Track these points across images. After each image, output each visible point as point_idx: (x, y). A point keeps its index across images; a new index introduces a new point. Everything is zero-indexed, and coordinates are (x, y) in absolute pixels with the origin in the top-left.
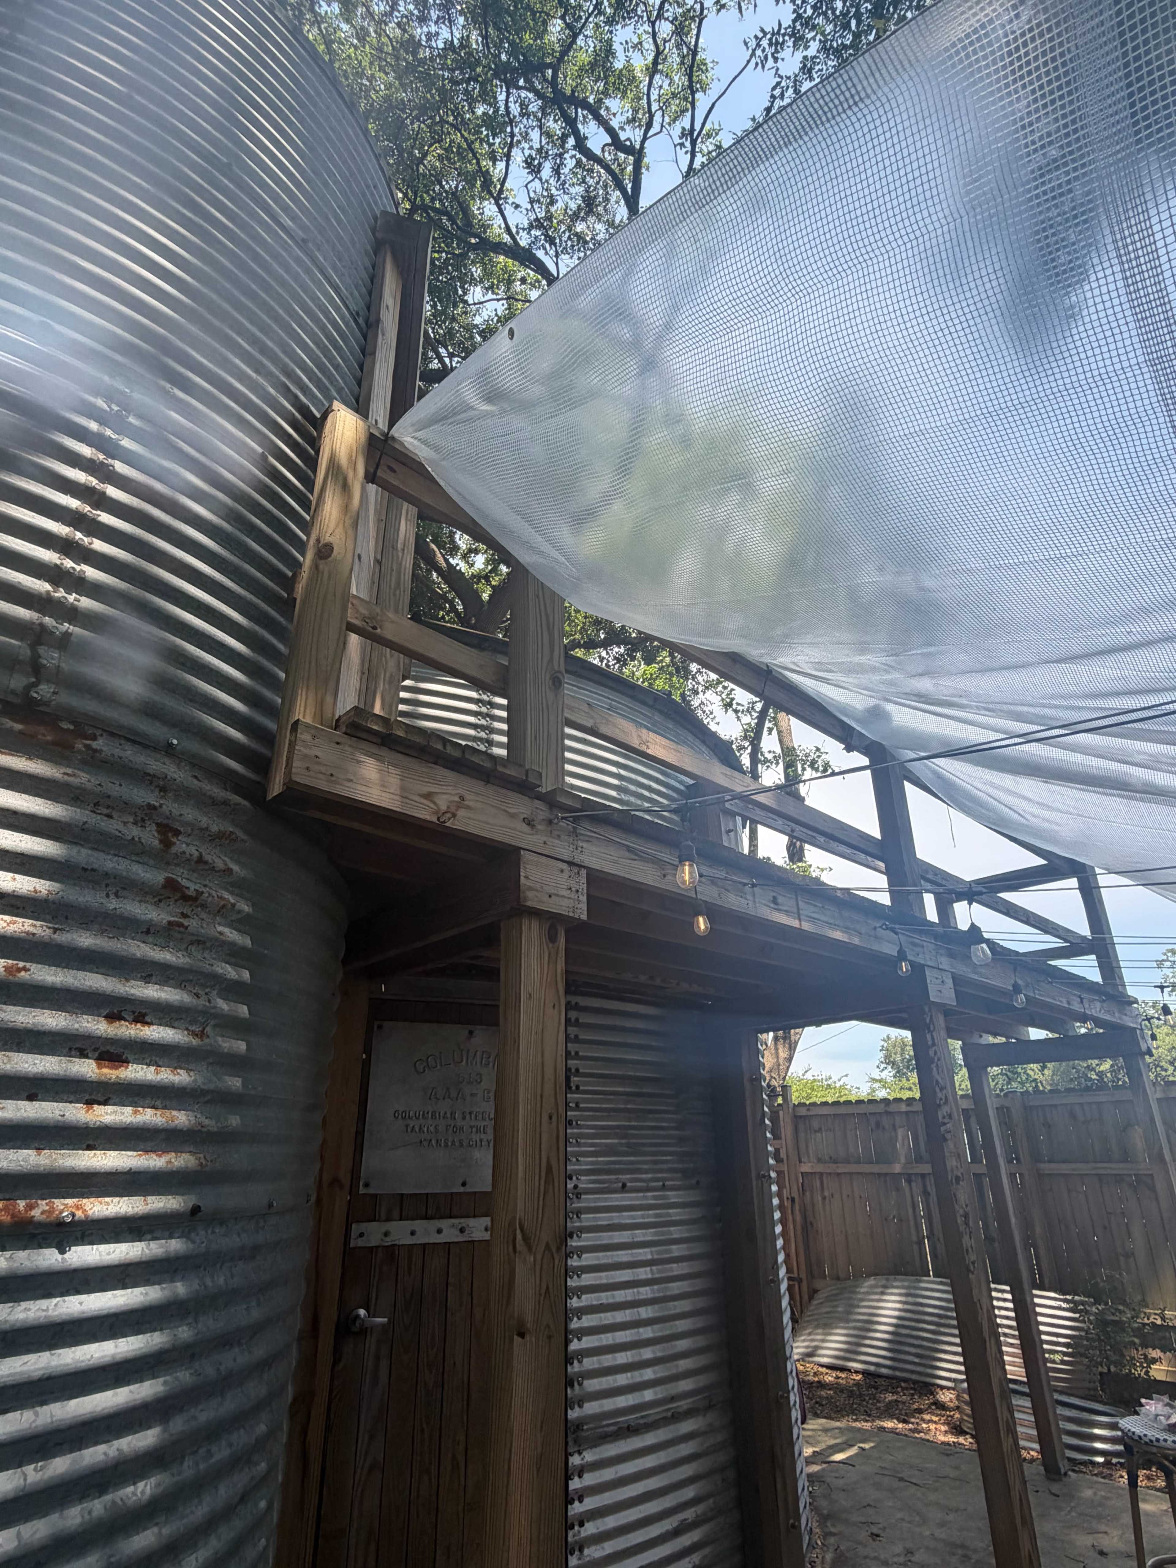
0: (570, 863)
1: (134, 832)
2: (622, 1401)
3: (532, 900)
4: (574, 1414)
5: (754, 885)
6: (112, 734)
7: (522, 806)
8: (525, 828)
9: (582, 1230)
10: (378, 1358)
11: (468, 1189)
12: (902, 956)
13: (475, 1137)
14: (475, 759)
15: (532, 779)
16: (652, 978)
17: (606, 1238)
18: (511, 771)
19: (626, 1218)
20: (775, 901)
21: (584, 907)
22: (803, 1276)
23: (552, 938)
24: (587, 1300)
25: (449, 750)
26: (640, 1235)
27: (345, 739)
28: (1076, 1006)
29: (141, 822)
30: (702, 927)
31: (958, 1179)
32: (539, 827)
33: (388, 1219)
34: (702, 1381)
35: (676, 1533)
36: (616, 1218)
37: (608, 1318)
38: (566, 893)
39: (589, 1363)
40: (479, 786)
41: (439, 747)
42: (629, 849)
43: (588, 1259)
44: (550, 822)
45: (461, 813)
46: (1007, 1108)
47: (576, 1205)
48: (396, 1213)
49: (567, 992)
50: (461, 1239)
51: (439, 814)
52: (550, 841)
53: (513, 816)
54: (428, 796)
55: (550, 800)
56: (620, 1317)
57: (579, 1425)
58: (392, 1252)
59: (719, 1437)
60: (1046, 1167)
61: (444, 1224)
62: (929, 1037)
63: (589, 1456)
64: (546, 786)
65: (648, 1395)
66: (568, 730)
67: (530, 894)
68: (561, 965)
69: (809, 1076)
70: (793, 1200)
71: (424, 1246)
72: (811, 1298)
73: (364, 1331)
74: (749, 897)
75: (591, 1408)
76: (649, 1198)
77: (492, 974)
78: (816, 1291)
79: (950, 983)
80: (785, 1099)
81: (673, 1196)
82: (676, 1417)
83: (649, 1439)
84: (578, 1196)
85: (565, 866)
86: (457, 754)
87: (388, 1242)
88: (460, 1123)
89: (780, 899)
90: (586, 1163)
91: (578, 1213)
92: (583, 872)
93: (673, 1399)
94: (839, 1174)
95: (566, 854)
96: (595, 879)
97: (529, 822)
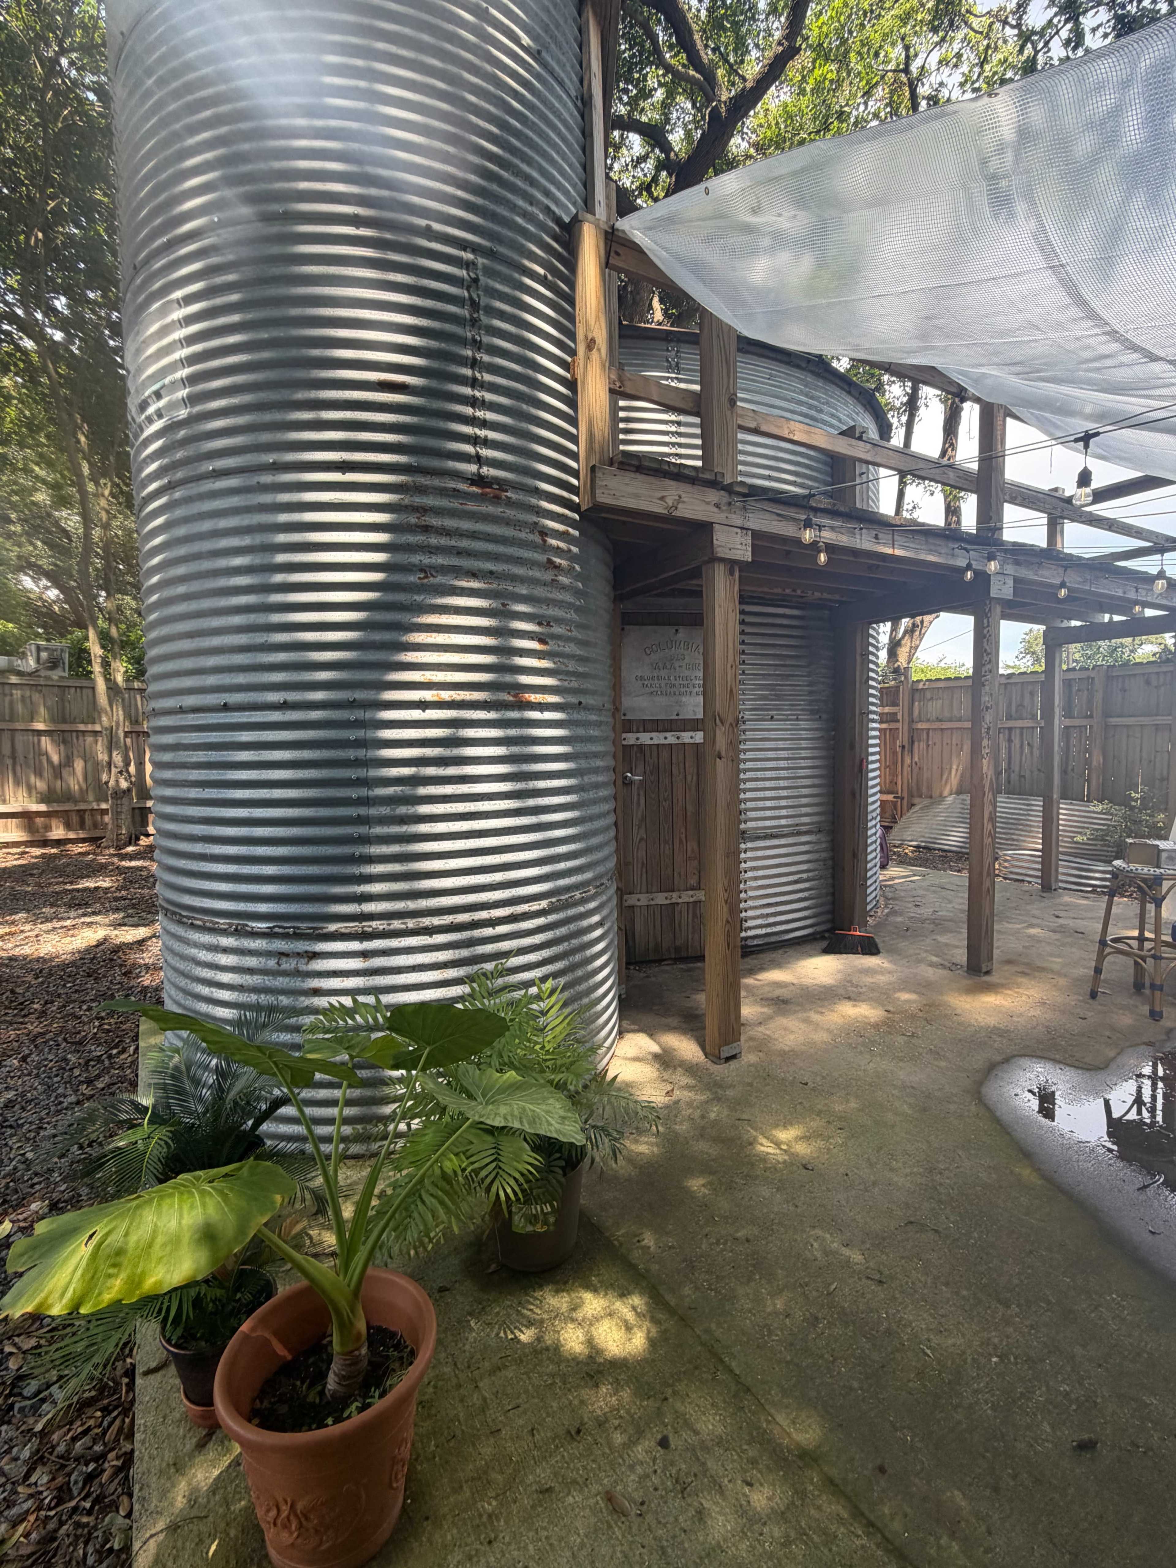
0: (742, 528)
1: (531, 537)
2: (768, 823)
3: (721, 553)
4: (742, 826)
5: (861, 529)
6: (513, 487)
7: (714, 496)
8: (716, 510)
9: (746, 740)
10: (639, 795)
11: (680, 717)
12: (969, 567)
13: (683, 690)
14: (686, 472)
15: (719, 479)
16: (794, 591)
17: (761, 744)
18: (707, 476)
19: (773, 735)
20: (876, 537)
21: (750, 554)
22: (905, 795)
23: (732, 573)
24: (749, 775)
25: (672, 468)
26: (781, 744)
27: (617, 472)
28: (1132, 595)
29: (532, 532)
30: (823, 559)
31: (987, 708)
32: (724, 508)
33: (638, 732)
34: (815, 819)
35: (796, 882)
36: (766, 734)
37: (760, 784)
38: (739, 547)
39: (750, 805)
40: (688, 487)
41: (666, 467)
42: (779, 515)
43: (749, 755)
44: (730, 504)
45: (680, 506)
46: (1093, 679)
47: (743, 727)
48: (641, 729)
49: (740, 603)
50: (677, 742)
51: (669, 508)
52: (729, 516)
53: (708, 503)
54: (662, 498)
55: (728, 489)
56: (768, 784)
57: (744, 832)
58: (641, 747)
59: (824, 846)
60: (1114, 721)
61: (668, 734)
62: (985, 621)
63: (749, 845)
64: (728, 480)
65: (783, 822)
66: (740, 436)
67: (719, 549)
68: (736, 588)
69: (942, 664)
70: (903, 747)
71: (658, 745)
72: (909, 808)
73: (631, 782)
74: (858, 536)
75: (750, 824)
76: (788, 725)
77: (698, 594)
78: (913, 805)
79: (1010, 583)
80: (906, 678)
81: (803, 724)
82: (799, 833)
83: (783, 841)
84: (744, 722)
85: (739, 530)
86: (676, 470)
87: (639, 743)
88: (673, 682)
89: (880, 536)
90: (749, 704)
91: (744, 731)
92: (750, 533)
93: (797, 825)
94: (942, 730)
95: (739, 523)
96: (757, 535)
97: (717, 506)
